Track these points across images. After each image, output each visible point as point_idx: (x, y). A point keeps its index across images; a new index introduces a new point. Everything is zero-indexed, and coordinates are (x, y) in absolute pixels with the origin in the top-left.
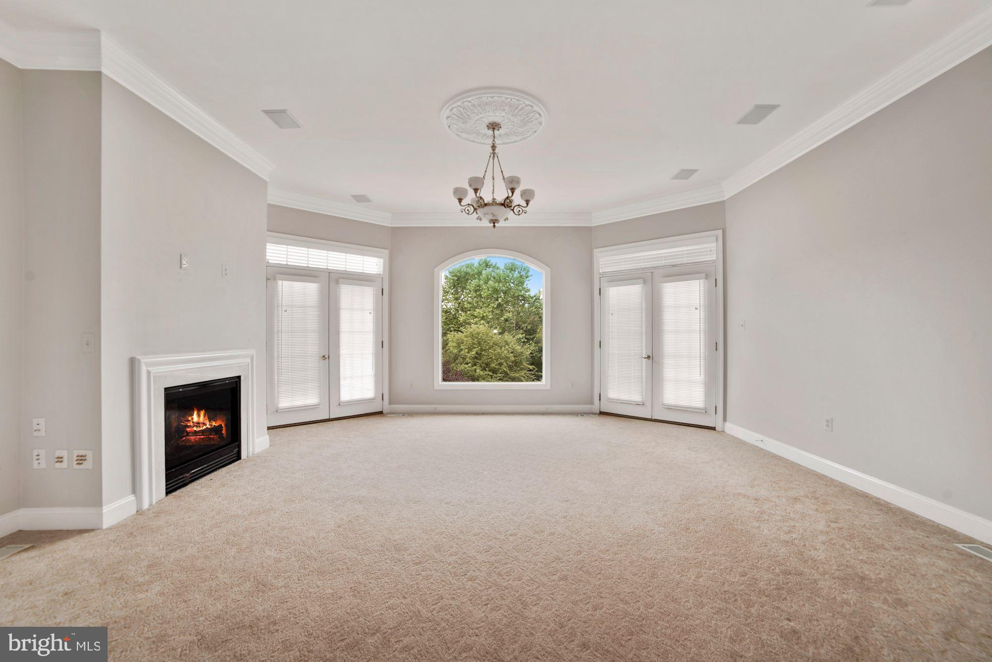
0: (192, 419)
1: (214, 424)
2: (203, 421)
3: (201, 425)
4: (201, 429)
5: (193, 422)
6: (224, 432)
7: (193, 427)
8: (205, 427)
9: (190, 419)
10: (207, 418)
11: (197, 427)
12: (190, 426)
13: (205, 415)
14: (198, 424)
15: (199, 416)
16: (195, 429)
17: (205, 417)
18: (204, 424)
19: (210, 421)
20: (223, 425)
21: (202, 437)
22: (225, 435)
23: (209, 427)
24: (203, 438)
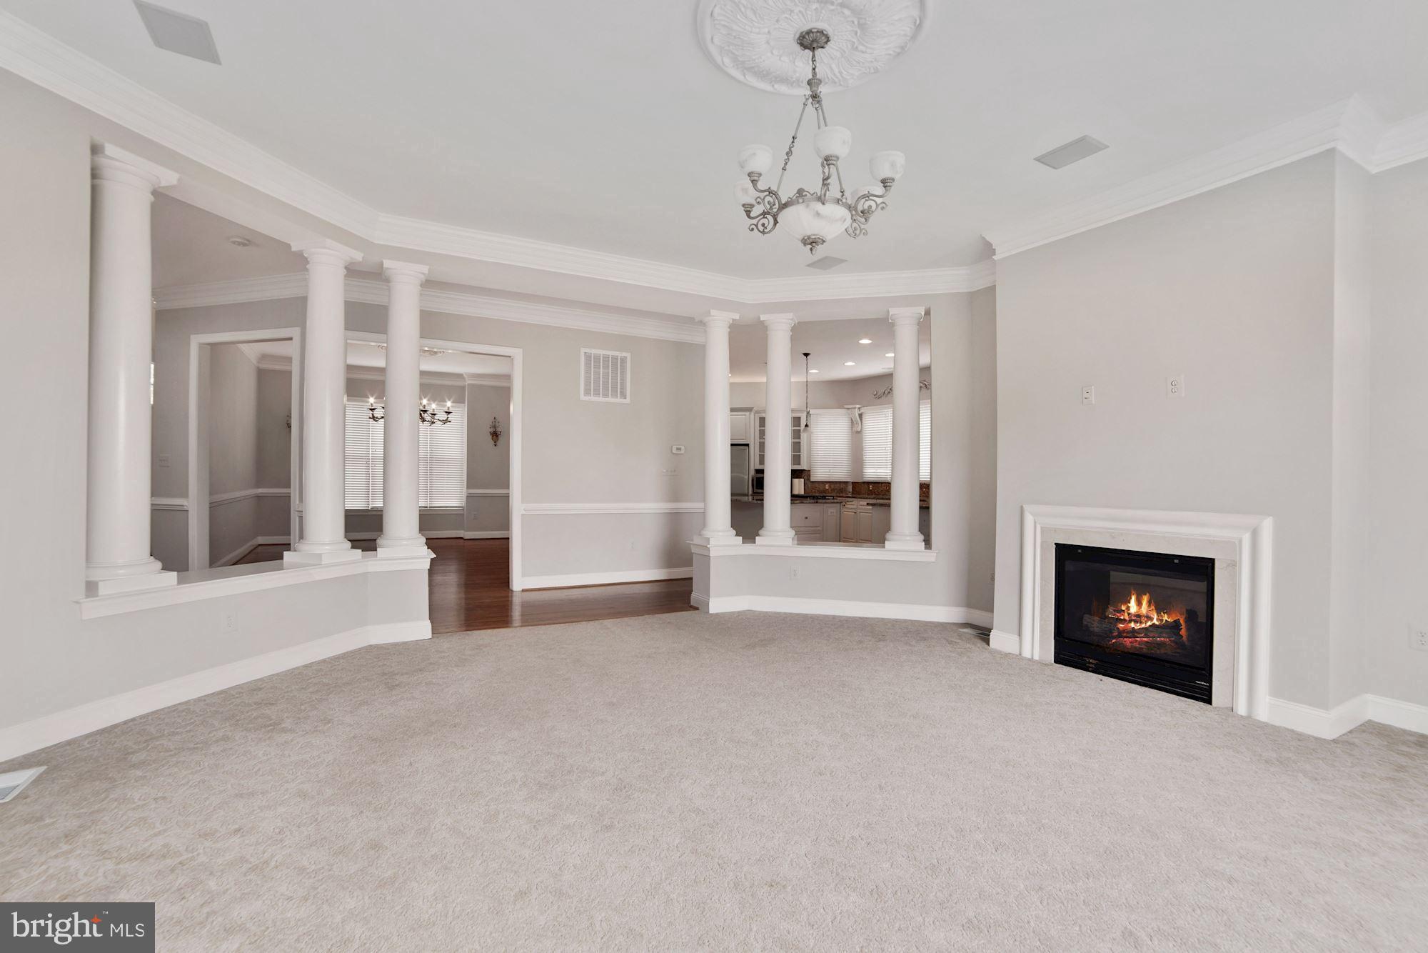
0: (1128, 608)
1: (1166, 618)
2: (1147, 611)
3: (1143, 620)
4: (1143, 626)
5: (1129, 614)
6: (1183, 632)
7: (1130, 621)
8: (1149, 623)
9: (1123, 608)
10: (1153, 607)
11: (1136, 622)
12: (1125, 620)
13: (1149, 603)
14: (1138, 618)
15: (1139, 603)
16: (1132, 625)
17: (1149, 606)
18: (1150, 618)
19: (1158, 613)
20: (1182, 621)
21: (1145, 639)
22: (1185, 639)
23: (1157, 623)
24: (1147, 642)
